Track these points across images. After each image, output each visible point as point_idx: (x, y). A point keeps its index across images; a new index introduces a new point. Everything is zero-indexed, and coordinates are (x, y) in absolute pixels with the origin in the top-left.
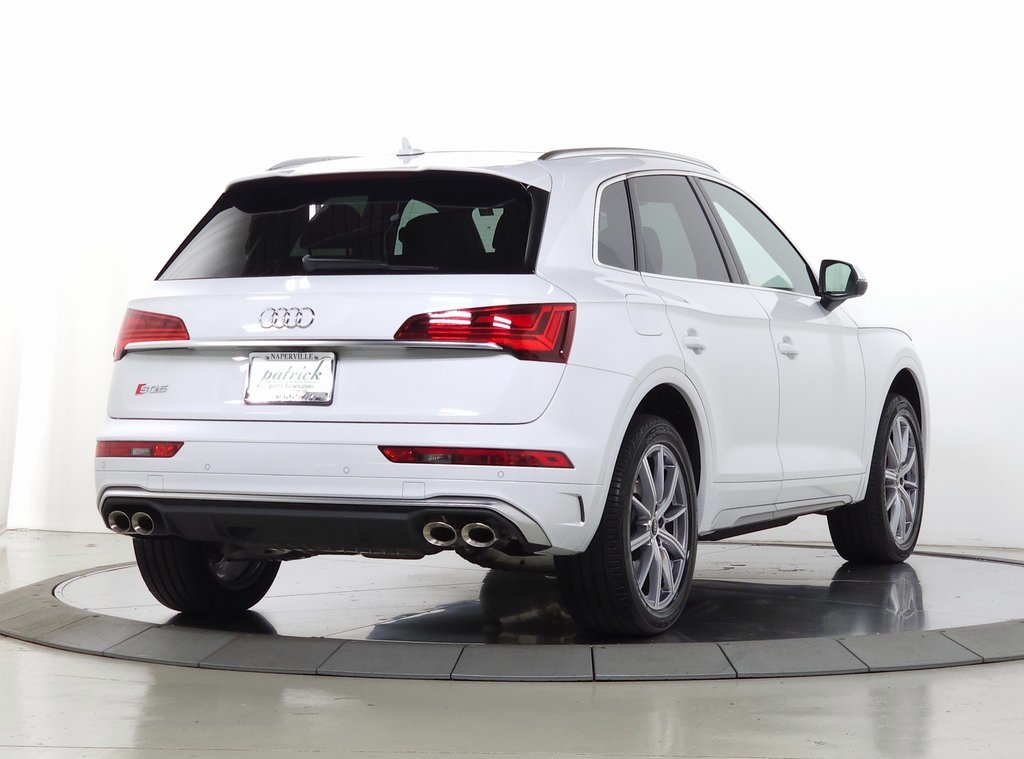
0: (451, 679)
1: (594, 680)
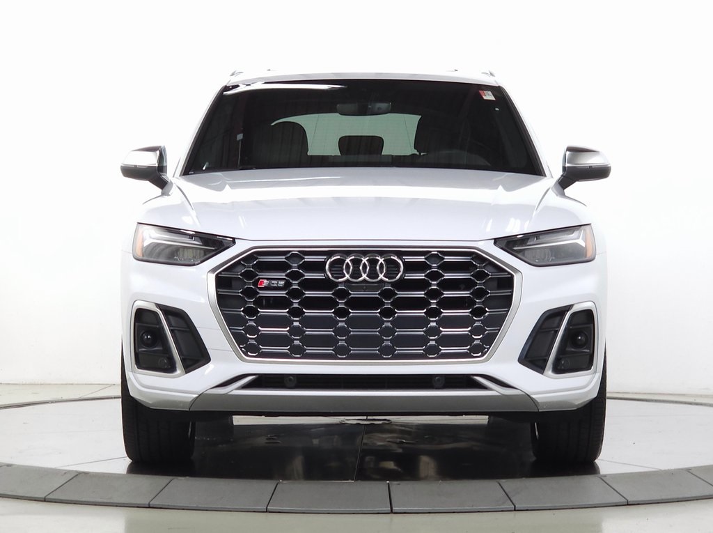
0: (267, 512)
1: (392, 512)
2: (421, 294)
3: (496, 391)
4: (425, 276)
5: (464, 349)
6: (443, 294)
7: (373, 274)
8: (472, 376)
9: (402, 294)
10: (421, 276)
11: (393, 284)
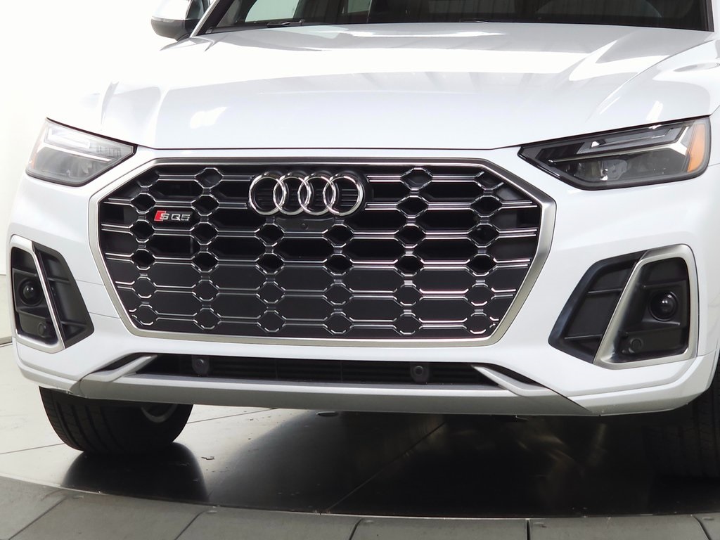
2: (389, 235)
3: (510, 389)
4: (398, 207)
5: (458, 324)
6: (425, 236)
7: (316, 204)
8: (472, 366)
9: (361, 235)
10: (392, 206)
11: (348, 219)
